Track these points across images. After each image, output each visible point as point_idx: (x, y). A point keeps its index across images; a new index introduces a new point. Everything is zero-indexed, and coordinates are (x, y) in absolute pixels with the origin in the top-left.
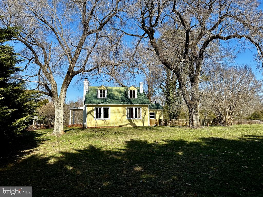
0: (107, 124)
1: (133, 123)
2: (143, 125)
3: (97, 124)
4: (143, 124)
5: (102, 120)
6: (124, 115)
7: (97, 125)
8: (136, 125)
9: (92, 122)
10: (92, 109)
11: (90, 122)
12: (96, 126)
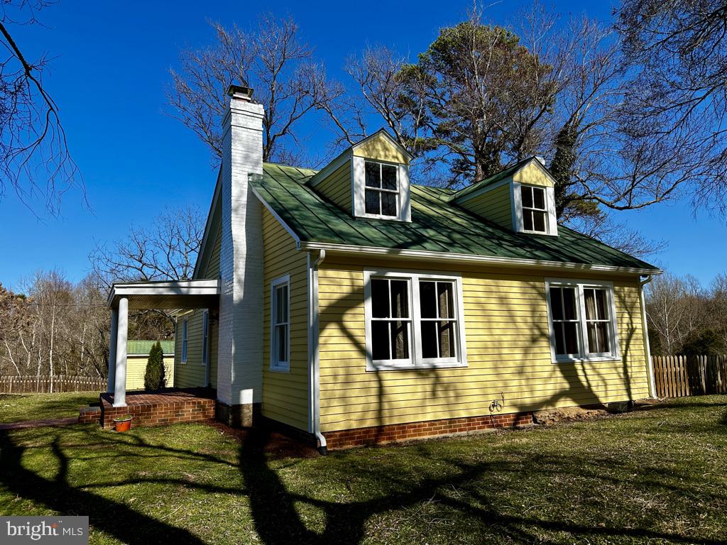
0: (452, 400)
1: (585, 384)
2: (625, 393)
3: (386, 406)
4: (628, 390)
5: (418, 372)
6: (536, 332)
7: (386, 413)
8: (596, 398)
9: (354, 392)
10: (346, 289)
11: (338, 394)
12: (379, 417)
